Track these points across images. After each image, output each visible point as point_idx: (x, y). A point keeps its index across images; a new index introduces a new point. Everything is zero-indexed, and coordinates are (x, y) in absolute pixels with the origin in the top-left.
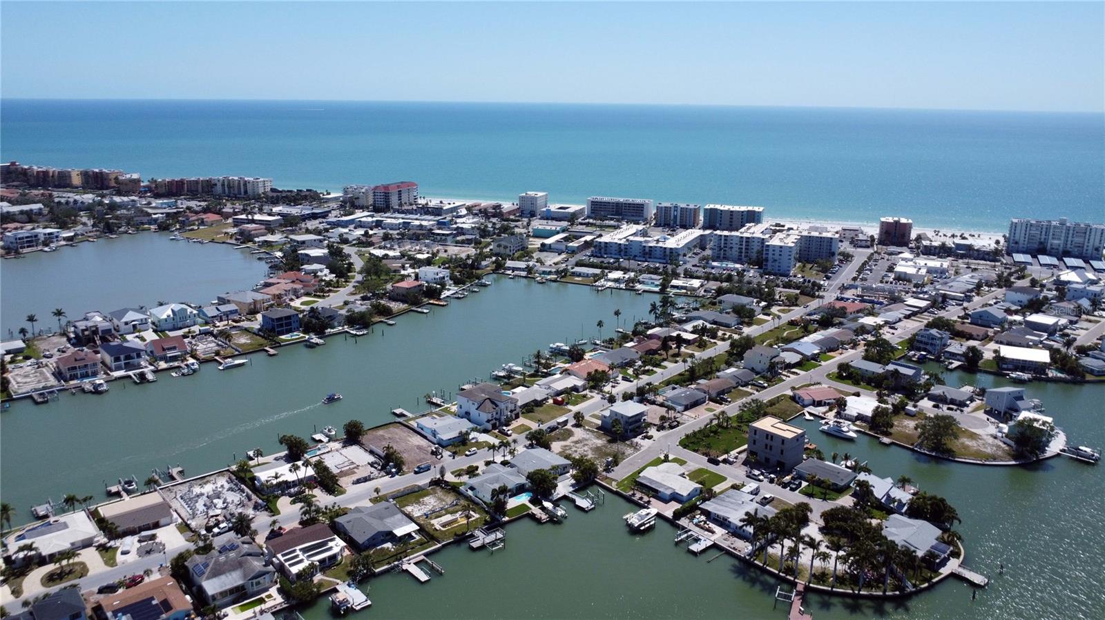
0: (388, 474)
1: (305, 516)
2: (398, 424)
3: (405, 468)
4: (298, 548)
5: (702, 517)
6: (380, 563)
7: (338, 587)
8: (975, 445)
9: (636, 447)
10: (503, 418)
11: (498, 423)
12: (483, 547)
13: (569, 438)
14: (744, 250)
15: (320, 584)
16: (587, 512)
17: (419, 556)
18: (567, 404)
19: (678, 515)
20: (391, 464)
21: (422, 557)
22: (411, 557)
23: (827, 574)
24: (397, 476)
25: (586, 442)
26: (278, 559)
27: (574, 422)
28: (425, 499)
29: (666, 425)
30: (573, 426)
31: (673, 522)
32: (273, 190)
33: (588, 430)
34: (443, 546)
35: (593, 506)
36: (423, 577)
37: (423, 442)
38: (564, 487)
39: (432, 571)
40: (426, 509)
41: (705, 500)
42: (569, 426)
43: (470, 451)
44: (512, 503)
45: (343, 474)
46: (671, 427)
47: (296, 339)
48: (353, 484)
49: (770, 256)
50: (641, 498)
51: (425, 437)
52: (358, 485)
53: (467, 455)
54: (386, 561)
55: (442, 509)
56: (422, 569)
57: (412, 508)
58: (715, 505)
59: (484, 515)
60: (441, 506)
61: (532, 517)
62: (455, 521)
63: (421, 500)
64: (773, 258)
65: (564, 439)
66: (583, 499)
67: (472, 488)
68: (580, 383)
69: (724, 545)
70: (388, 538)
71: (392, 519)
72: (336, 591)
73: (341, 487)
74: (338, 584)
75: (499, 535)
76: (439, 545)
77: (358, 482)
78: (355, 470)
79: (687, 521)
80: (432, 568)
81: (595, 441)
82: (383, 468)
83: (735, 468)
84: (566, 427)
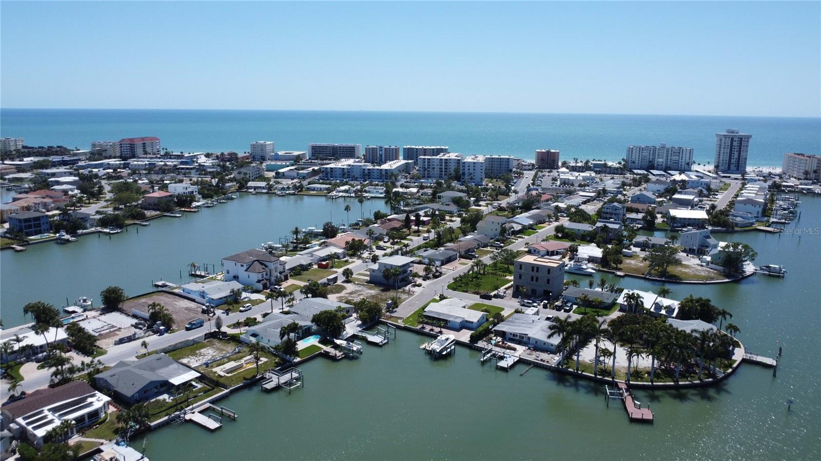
0: (155, 332)
1: (56, 377)
2: (162, 293)
3: (174, 327)
4: (46, 409)
5: (498, 338)
6: (156, 416)
7: (102, 447)
8: (691, 271)
9: (410, 293)
10: (273, 279)
11: (268, 283)
12: (278, 388)
13: (342, 291)
14: (443, 170)
15: (79, 446)
16: (381, 346)
17: (205, 403)
18: (332, 267)
19: (474, 339)
20: (158, 322)
21: (208, 405)
22: (194, 405)
23: (641, 372)
24: (166, 335)
25: (360, 293)
26: (18, 424)
27: (344, 278)
28: (202, 351)
29: (431, 275)
30: (343, 282)
31: (471, 346)
32: (24, 147)
33: (358, 284)
34: (232, 392)
35: (386, 341)
36: (212, 424)
37: (192, 305)
38: (352, 327)
39: (222, 417)
40: (203, 360)
41: (495, 325)
42: (339, 282)
43: (244, 307)
44: (301, 345)
45: (102, 336)
46: (435, 277)
47: (46, 238)
48: (115, 344)
49: (466, 171)
50: (432, 330)
51: (193, 300)
52: (121, 345)
53: (241, 311)
54: (165, 413)
55: (223, 358)
56: (209, 417)
57: (188, 359)
58: (507, 327)
59: (273, 358)
60: (222, 355)
61: (326, 355)
62: (241, 367)
63: (198, 352)
64: (469, 173)
65: (338, 292)
66: (374, 335)
67: (254, 335)
68: (340, 251)
69: (531, 358)
70: (162, 389)
71: (167, 369)
72: (100, 451)
73: (102, 348)
74: (102, 444)
75: (295, 375)
76: (226, 391)
77: (121, 341)
78: (117, 332)
79: (485, 343)
80: (222, 414)
81: (368, 291)
82: (149, 327)
83: (508, 300)
84: (336, 284)
